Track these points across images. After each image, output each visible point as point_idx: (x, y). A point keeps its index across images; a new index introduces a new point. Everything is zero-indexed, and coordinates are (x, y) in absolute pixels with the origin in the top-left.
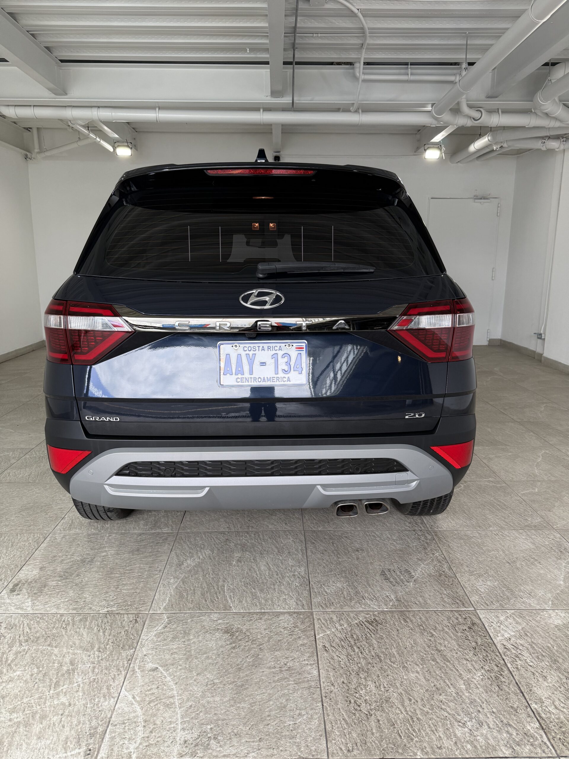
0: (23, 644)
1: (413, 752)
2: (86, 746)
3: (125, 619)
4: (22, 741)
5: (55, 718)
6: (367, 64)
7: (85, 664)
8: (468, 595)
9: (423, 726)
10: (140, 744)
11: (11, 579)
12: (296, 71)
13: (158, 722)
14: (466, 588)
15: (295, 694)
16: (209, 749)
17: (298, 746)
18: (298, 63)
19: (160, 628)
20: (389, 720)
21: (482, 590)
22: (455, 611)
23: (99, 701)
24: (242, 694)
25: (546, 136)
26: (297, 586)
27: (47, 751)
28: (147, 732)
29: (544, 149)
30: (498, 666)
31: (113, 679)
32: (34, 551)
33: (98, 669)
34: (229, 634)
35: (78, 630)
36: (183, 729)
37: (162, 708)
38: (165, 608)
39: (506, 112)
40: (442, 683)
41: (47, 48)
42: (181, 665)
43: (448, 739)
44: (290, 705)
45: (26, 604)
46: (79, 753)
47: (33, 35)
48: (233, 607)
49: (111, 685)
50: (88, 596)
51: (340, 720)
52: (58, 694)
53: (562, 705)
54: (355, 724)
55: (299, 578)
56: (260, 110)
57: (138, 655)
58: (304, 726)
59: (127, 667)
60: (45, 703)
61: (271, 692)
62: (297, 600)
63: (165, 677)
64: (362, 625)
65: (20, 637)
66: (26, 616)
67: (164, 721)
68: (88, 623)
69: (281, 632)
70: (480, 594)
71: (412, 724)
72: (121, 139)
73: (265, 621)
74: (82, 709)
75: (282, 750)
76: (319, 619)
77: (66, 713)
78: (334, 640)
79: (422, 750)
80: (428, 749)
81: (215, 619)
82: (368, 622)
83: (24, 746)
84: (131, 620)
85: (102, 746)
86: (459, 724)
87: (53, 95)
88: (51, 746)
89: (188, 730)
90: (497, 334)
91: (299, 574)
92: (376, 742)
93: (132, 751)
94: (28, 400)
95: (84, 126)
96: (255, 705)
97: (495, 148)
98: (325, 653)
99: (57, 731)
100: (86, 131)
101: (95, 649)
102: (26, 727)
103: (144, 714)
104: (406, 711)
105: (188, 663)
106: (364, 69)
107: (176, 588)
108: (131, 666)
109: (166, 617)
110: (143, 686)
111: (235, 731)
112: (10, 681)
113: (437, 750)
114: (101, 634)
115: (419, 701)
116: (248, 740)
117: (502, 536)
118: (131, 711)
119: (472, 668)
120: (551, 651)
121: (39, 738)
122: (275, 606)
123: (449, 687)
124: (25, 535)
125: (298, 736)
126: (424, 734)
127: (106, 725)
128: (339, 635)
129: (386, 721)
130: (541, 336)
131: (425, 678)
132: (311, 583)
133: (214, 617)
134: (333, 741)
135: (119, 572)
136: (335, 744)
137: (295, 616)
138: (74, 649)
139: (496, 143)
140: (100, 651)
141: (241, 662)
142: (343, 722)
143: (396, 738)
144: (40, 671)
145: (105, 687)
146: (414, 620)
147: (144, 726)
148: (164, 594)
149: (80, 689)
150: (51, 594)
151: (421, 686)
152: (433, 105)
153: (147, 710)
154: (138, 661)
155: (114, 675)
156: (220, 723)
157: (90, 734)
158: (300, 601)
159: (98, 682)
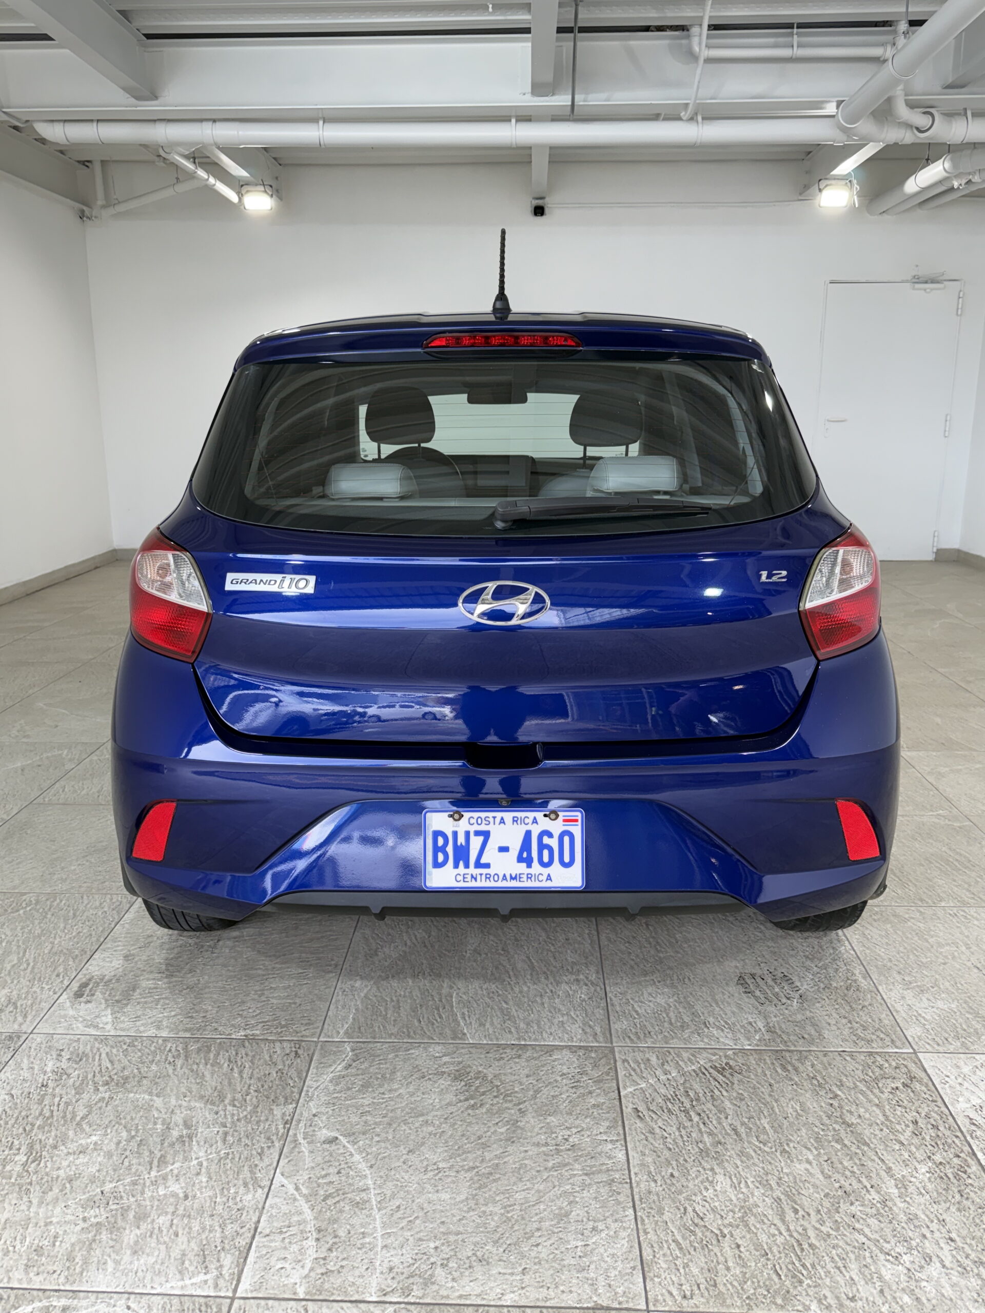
0: (101, 1089)
1: (804, 1304)
2: (217, 1269)
3: (278, 1049)
4: (105, 1257)
5: (161, 1220)
6: (714, 27)
7: (209, 1127)
8: (901, 1025)
9: (820, 1259)
10: (312, 1269)
11: (74, 974)
12: (579, 44)
13: (342, 1233)
14: (897, 1012)
15: (585, 1194)
16: (433, 1283)
17: (592, 1285)
18: (583, 30)
19: (340, 1068)
20: (758, 1246)
21: (928, 1017)
22: (877, 1053)
23: (237, 1193)
24: (490, 1190)
26: (584, 1000)
27: (149, 1276)
28: (324, 1249)
30: (959, 1156)
31: (259, 1154)
32: (113, 926)
33: (233, 1136)
34: (463, 1083)
35: (195, 1067)
36: (386, 1247)
37: (347, 1208)
38: (346, 1033)
39: (980, 114)
40: (854, 1183)
41: (123, 13)
42: (378, 1135)
43: (867, 1283)
44: (577, 1212)
45: (103, 1018)
46: (206, 1282)
48: (468, 1035)
49: (256, 1165)
50: (210, 1008)
51: (667, 1241)
52: (165, 1178)
54: (695, 1250)
55: (586, 985)
56: (510, 121)
57: (301, 1114)
58: (602, 1250)
59: (283, 1135)
60: (143, 1193)
61: (541, 1187)
62: (584, 1024)
63: (352, 1155)
64: (704, 1074)
65: (94, 1076)
66: (104, 1039)
67: (352, 1232)
68: (212, 1056)
69: (556, 1081)
70: (924, 1025)
71: (799, 1253)
72: (252, 179)
73: (527, 1061)
74: (208, 1204)
75: (563, 1292)
76: (624, 1061)
77: (181, 1211)
78: (653, 1100)
79: (820, 1301)
80: (831, 1301)
81: (437, 1055)
82: (715, 1068)
83: (110, 1266)
84: (288, 1052)
85: (245, 1270)
86: (888, 1257)
87: (133, 101)
88: (157, 1267)
89: (395, 1248)
90: (953, 541)
91: (587, 978)
92: (735, 1283)
93: (298, 1281)
94: (91, 657)
95: (187, 157)
96: (513, 1210)
97: (956, 185)
98: (638, 1121)
99: (165, 1243)
100: (189, 166)
101: (227, 1101)
102: (111, 1233)
103: (316, 1218)
104: (788, 1230)
105: (391, 1131)
106: (708, 37)
107: (366, 997)
108: (291, 1133)
109: (349, 1049)
110: (313, 1168)
111: (479, 1254)
112: (81, 1152)
113: (848, 1303)
114: (236, 1075)
115: (813, 1213)
116: (502, 1271)
117: (966, 917)
118: (293, 1211)
119: (910, 1158)
121: (135, 1252)
122: (545, 1035)
123: (868, 1191)
124: (96, 896)
125: (592, 1266)
126: (823, 1274)
127: (250, 1235)
128: (663, 1091)
129: (752, 1247)
131: (822, 1172)
132: (609, 995)
133: (436, 1050)
134: (656, 1279)
135: (264, 966)
136: (660, 1284)
137: (581, 1053)
138: (189, 1101)
139: (957, 176)
140: (234, 1106)
141: (485, 1132)
142: (673, 1246)
143: (770, 1279)
144: (133, 1137)
145: (246, 1168)
146: (801, 1068)
147: (318, 1240)
148: (344, 1007)
149: (203, 1170)
150: (146, 1003)
151: (815, 1186)
152: (839, 103)
153: (321, 1211)
154: (302, 1125)
155: (262, 1148)
156: (452, 1238)
157: (223, 1249)
158: (590, 1026)
159: (233, 1158)
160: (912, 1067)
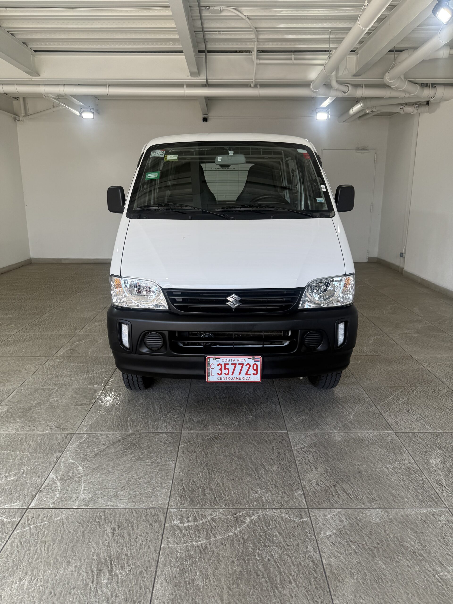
2: (23, 501)
3: (60, 436)
5: (6, 488)
6: (258, 51)
7: (29, 460)
8: (286, 423)
9: (231, 492)
10: (56, 500)
12: (208, 56)
13: (69, 490)
14: (286, 419)
15: (157, 476)
16: (97, 503)
17: (151, 502)
18: (209, 52)
19: (81, 441)
20: (211, 490)
21: (297, 421)
22: (274, 433)
23: (35, 479)
24: (124, 476)
25: (403, 103)
26: (176, 418)
28: (62, 494)
29: (402, 112)
30: (289, 462)
31: (46, 468)
32: (6, 398)
33: (37, 462)
34: (124, 445)
35: (28, 442)
36: (83, 493)
37: (73, 482)
38: (86, 431)
39: (368, 86)
41: (24, 43)
42: (89, 461)
43: (243, 499)
44: (153, 482)
46: (19, 504)
47: (12, 34)
48: (130, 430)
49: (44, 471)
50: (37, 424)
51: (181, 489)
52: (10, 476)
53: (322, 483)
54: (189, 491)
55: (178, 413)
56: (183, 87)
57: (63, 456)
58: (158, 492)
59: (55, 462)
61: (142, 475)
62: (174, 426)
63: (78, 467)
64: (211, 440)
67: (73, 489)
68: (35, 438)
69: (158, 443)
70: (295, 424)
71: (224, 492)
72: (85, 106)
73: (149, 437)
74: (24, 482)
75: (141, 504)
76: (184, 436)
77: (14, 485)
78: (190, 448)
79: (226, 505)
80: (230, 504)
82: (215, 438)
84: (63, 436)
85: (33, 501)
86: (254, 492)
87: (30, 77)
88: (3, 500)
89: (87, 493)
90: (375, 254)
91: (179, 411)
92: (200, 500)
93: (51, 503)
95: (55, 99)
96: (131, 482)
97: (367, 112)
98: (183, 455)
99: (7, 494)
100: (57, 102)
101: (37, 452)
103: (61, 486)
104: (223, 485)
105: (94, 460)
107: (96, 419)
108: (58, 461)
109: (86, 435)
110: (64, 471)
111: (115, 494)
113: (235, 504)
114: (42, 444)
116: (122, 499)
118: (54, 484)
119: (273, 464)
120: (328, 455)
122: (158, 429)
123: (255, 473)
125: (153, 497)
126: (230, 497)
127: (37, 491)
128: (195, 445)
129: (209, 490)
130: (403, 255)
131: (241, 468)
132: (186, 416)
133: (117, 435)
134: (173, 500)
135: (61, 410)
137: (169, 435)
139: (367, 108)
140: (40, 454)
141: (128, 459)
143: (212, 499)
145: (40, 472)
146: (245, 438)
148: (87, 423)
149: (25, 473)
150: (14, 422)
151: (237, 473)
153: (63, 484)
154: (63, 459)
155: (47, 466)
156: (107, 490)
157: (27, 495)
158: (176, 426)
159: (36, 469)
160: (285, 437)
